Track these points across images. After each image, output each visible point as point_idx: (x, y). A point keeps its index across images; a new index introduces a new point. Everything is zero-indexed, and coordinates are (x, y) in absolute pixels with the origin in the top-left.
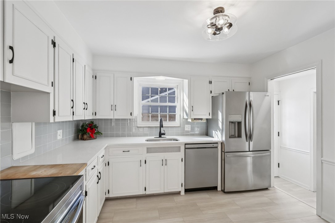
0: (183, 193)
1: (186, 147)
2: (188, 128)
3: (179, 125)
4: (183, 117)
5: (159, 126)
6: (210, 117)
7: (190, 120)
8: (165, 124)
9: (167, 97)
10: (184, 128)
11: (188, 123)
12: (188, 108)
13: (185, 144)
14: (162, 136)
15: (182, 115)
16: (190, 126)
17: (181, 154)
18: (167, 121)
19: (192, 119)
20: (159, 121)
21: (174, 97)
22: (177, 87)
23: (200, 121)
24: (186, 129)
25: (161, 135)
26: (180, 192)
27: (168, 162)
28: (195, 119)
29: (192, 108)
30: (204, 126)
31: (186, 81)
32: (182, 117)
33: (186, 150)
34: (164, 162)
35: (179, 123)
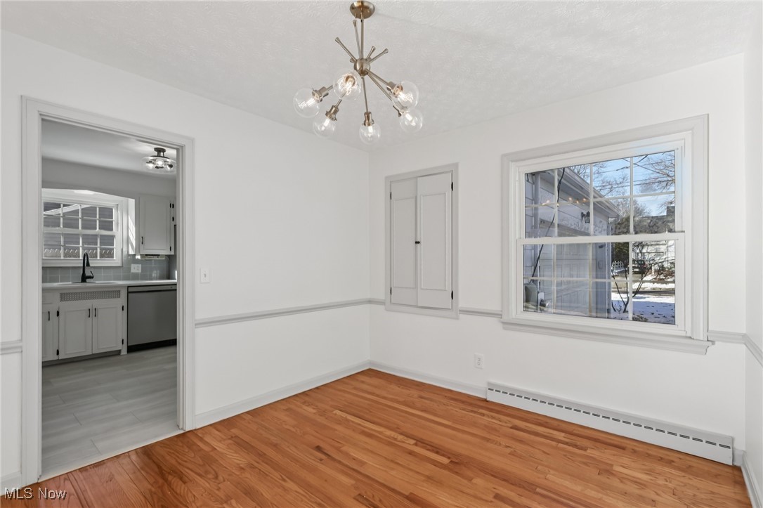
0: (124, 352)
1: (129, 291)
2: (136, 269)
3: (120, 265)
4: (128, 252)
5: (82, 265)
6: (172, 253)
7: (138, 257)
8: (93, 263)
9: (98, 221)
10: (130, 268)
11: (137, 262)
12: (136, 240)
13: (128, 287)
14: (88, 280)
15: (125, 250)
16: (140, 266)
17: (122, 300)
18: (97, 257)
19: (141, 255)
20: (81, 258)
21: (112, 222)
22: (117, 208)
23: (156, 258)
24: (133, 271)
25: (84, 278)
26: (120, 351)
27: (100, 313)
28: (146, 255)
29: (141, 240)
30: (165, 265)
31: (132, 202)
32: (125, 253)
33: (129, 294)
34: (91, 313)
35: (120, 262)
